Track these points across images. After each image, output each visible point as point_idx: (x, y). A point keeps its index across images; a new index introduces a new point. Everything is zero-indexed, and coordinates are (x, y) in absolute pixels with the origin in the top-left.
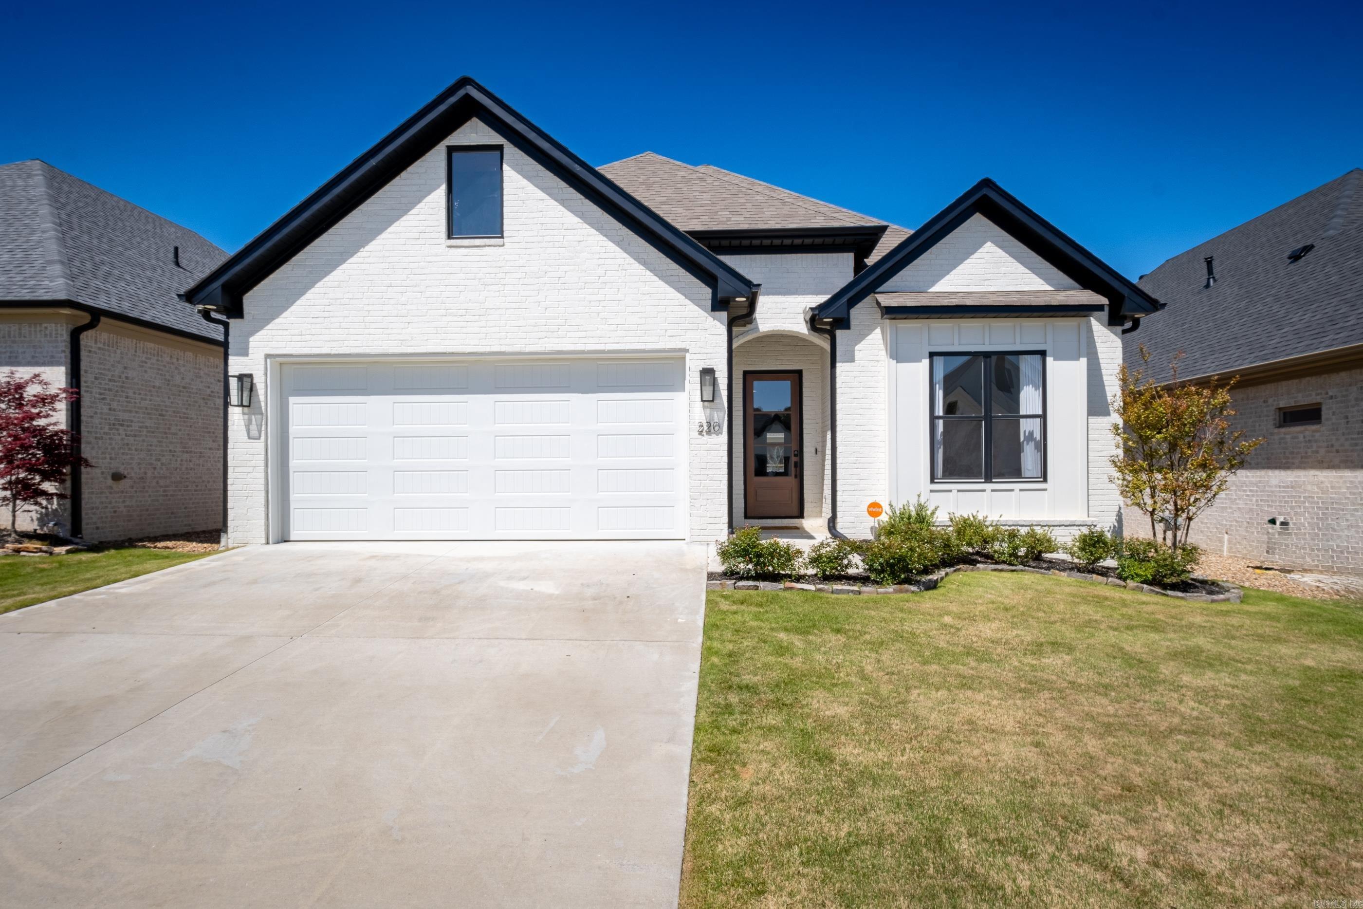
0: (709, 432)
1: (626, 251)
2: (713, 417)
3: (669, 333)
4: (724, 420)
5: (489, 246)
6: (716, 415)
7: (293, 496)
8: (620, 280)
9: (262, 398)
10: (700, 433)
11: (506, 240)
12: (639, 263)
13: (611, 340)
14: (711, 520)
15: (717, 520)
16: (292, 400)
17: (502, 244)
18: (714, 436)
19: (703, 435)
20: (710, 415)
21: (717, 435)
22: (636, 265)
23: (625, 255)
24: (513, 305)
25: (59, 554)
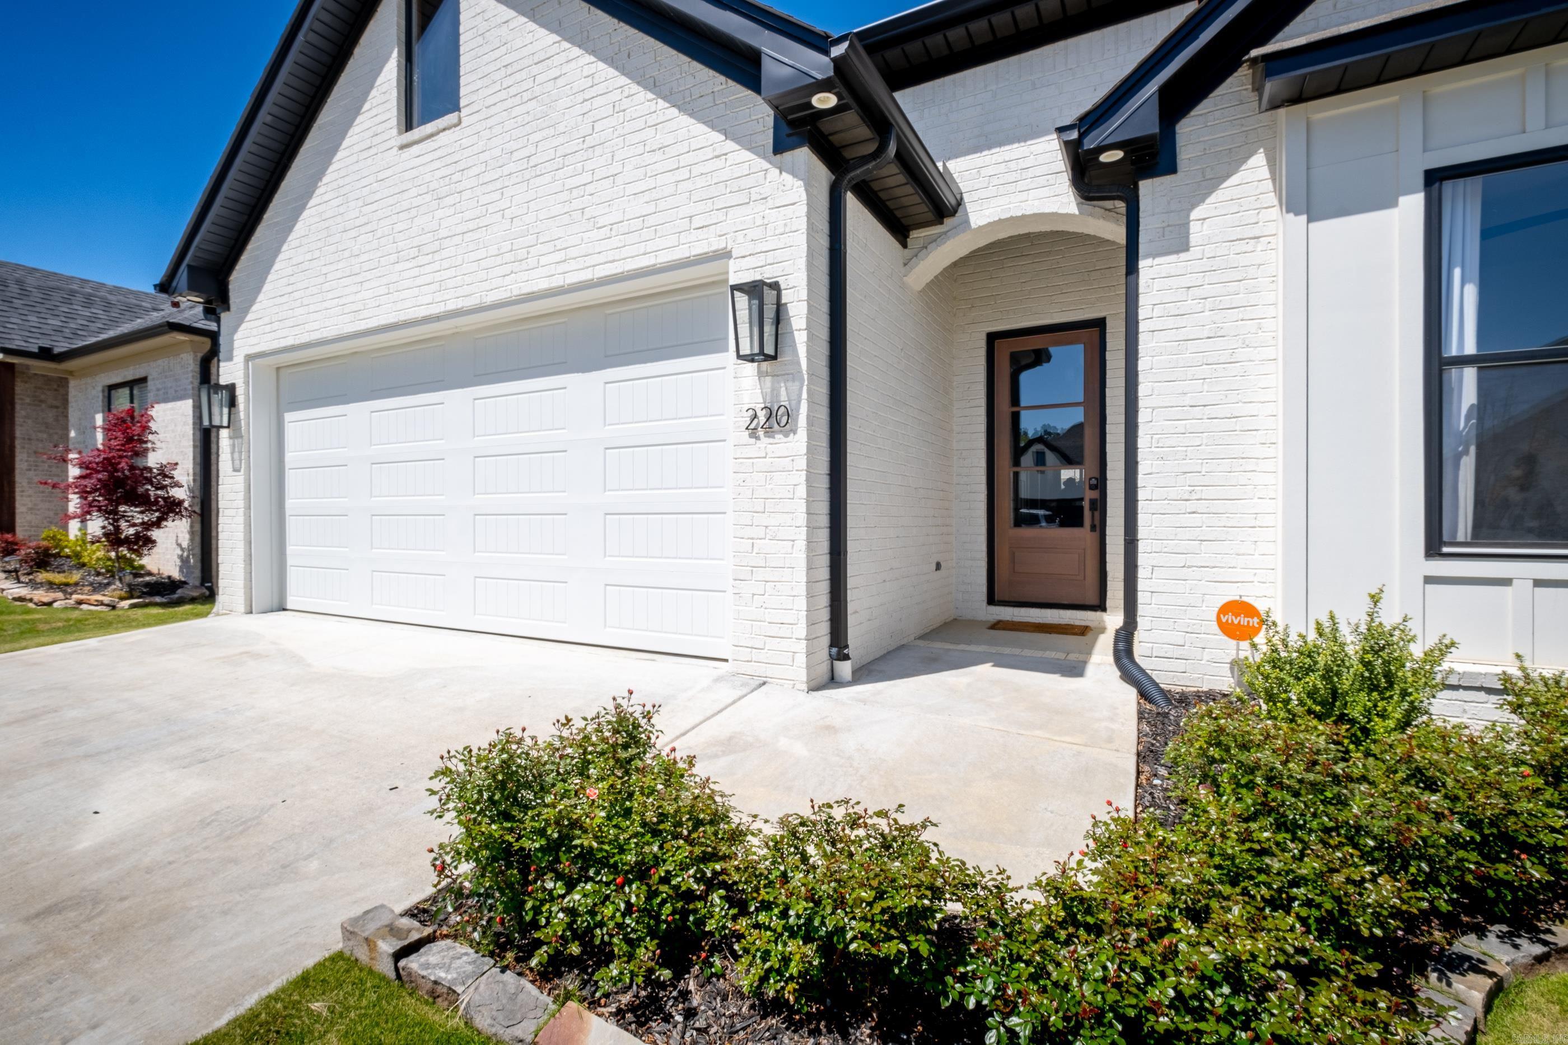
0: (769, 432)
1: (624, 71)
2: (778, 395)
3: (697, 222)
4: (799, 402)
5: (444, 130)
6: (783, 389)
7: (290, 549)
8: (616, 134)
9: (242, 415)
10: (753, 434)
11: (464, 112)
12: (646, 88)
13: (601, 258)
14: (774, 630)
15: (784, 631)
16: (288, 417)
17: (456, 121)
18: (779, 437)
19: (758, 438)
20: (773, 390)
21: (786, 436)
22: (644, 95)
23: (624, 80)
24: (471, 225)
25: (122, 609)
